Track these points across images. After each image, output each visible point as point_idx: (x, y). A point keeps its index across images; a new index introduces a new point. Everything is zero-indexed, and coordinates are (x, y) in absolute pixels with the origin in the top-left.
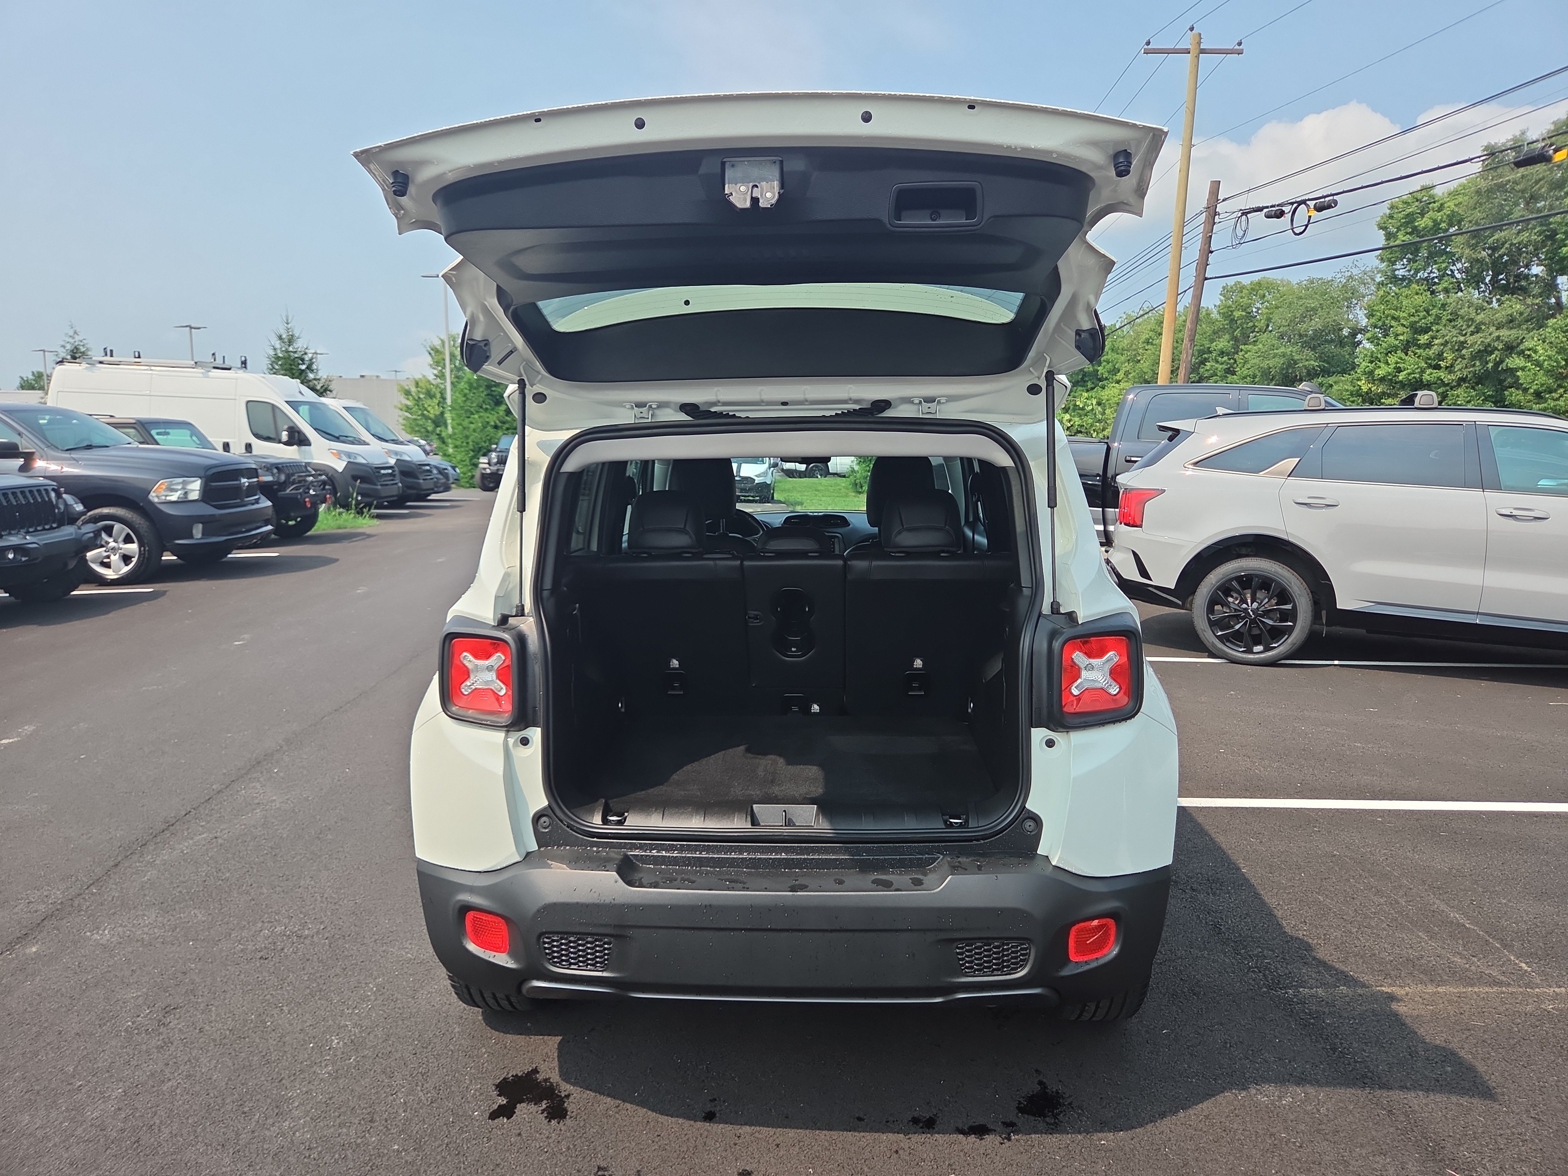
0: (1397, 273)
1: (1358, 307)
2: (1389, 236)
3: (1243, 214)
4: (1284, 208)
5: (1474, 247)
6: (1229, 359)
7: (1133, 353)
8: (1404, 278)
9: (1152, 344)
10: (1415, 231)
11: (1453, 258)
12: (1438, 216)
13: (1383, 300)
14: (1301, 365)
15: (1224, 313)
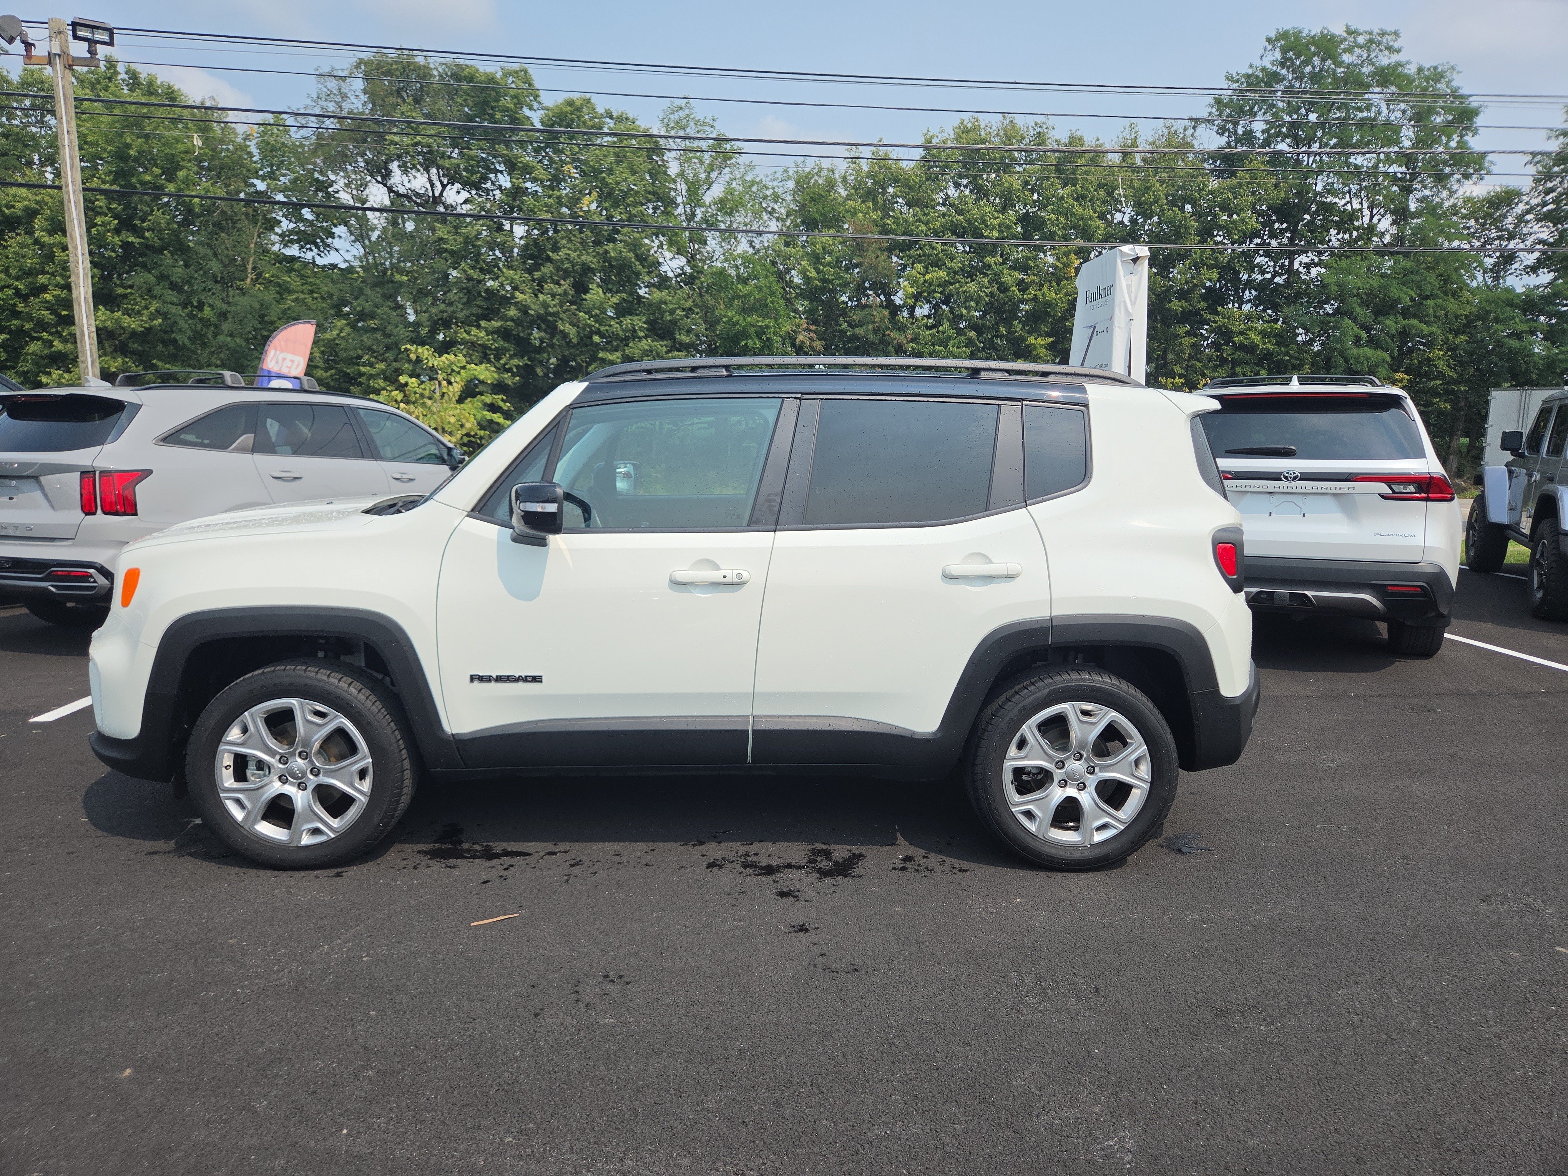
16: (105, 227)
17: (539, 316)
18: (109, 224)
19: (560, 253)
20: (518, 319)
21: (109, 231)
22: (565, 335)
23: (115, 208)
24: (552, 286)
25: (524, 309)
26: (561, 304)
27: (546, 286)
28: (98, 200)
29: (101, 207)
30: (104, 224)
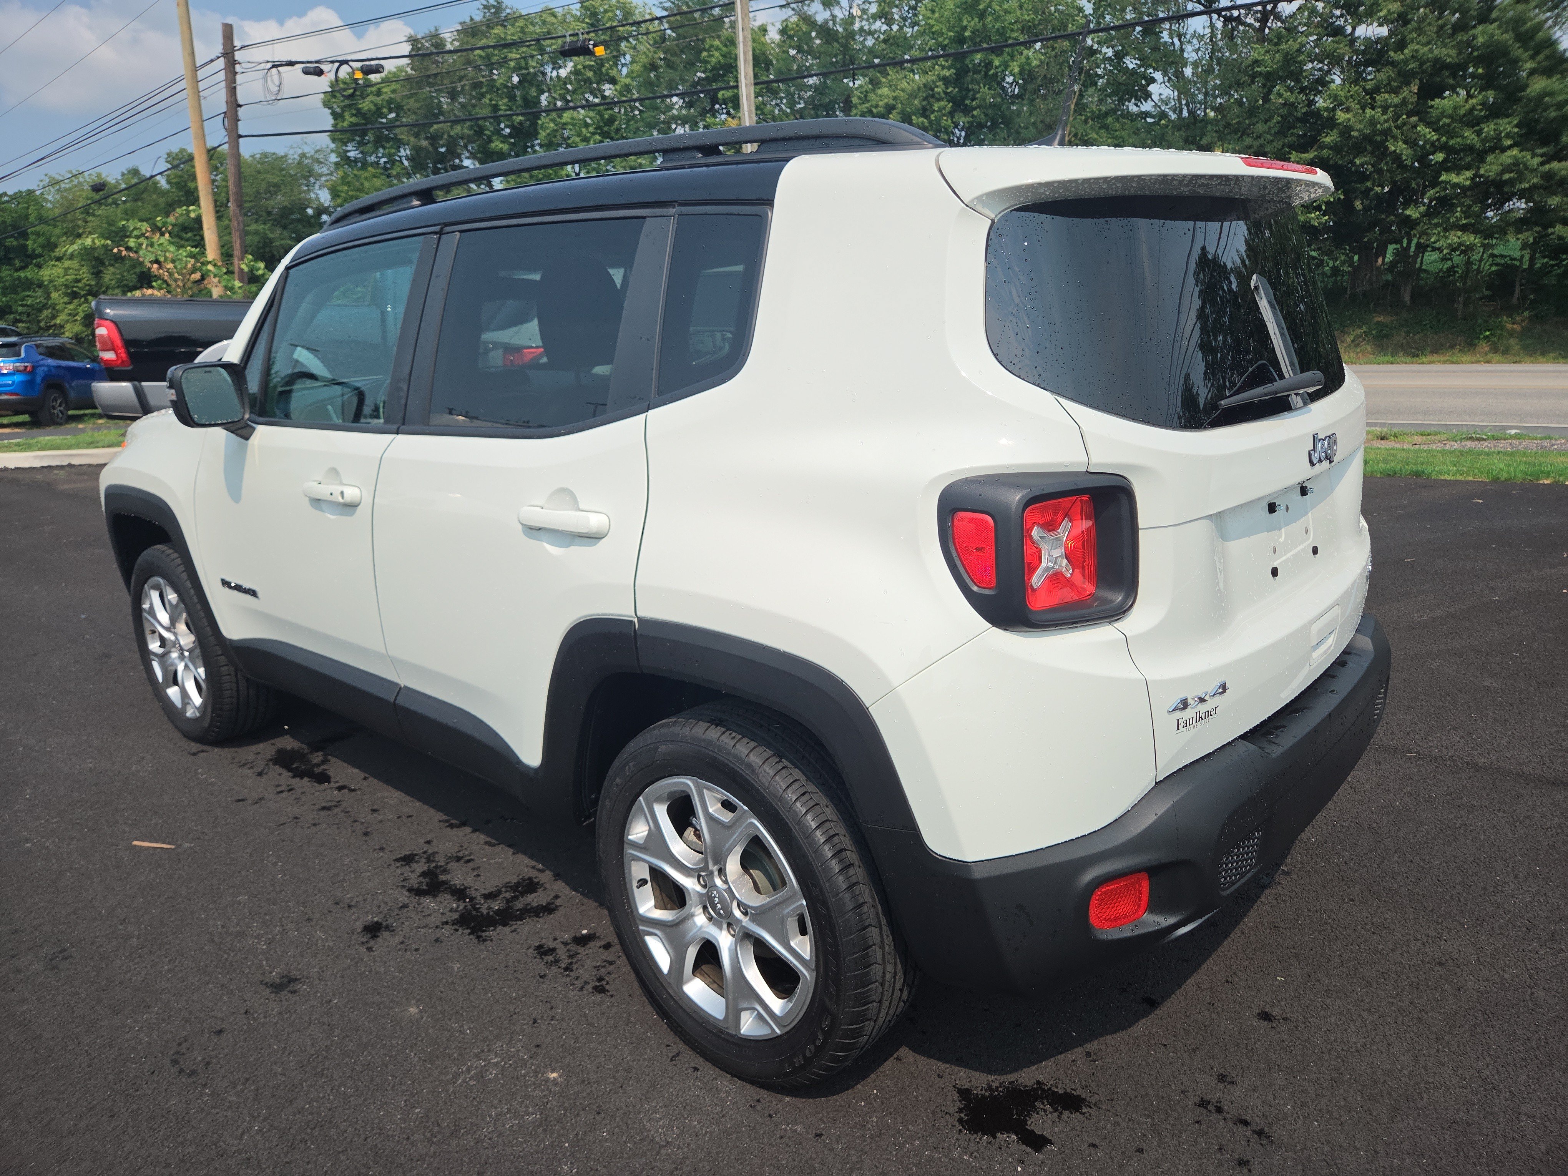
0: (349, 154)
1: (317, 187)
2: (336, 116)
3: (273, 66)
4: (322, 67)
5: (417, 135)
6: (195, 235)
7: (71, 225)
8: (356, 160)
9: (94, 215)
10: (359, 113)
11: (399, 143)
12: (378, 100)
13: (344, 180)
14: (277, 244)
15: (176, 183)
16: (941, 111)
17: (1366, 138)
18: (944, 108)
19: (1406, 51)
20: (1336, 144)
21: (944, 115)
22: (1397, 158)
23: (951, 92)
24: (1387, 96)
25: (1346, 131)
26: (1396, 117)
27: (1378, 98)
28: (937, 87)
29: (939, 93)
30: (940, 109)
